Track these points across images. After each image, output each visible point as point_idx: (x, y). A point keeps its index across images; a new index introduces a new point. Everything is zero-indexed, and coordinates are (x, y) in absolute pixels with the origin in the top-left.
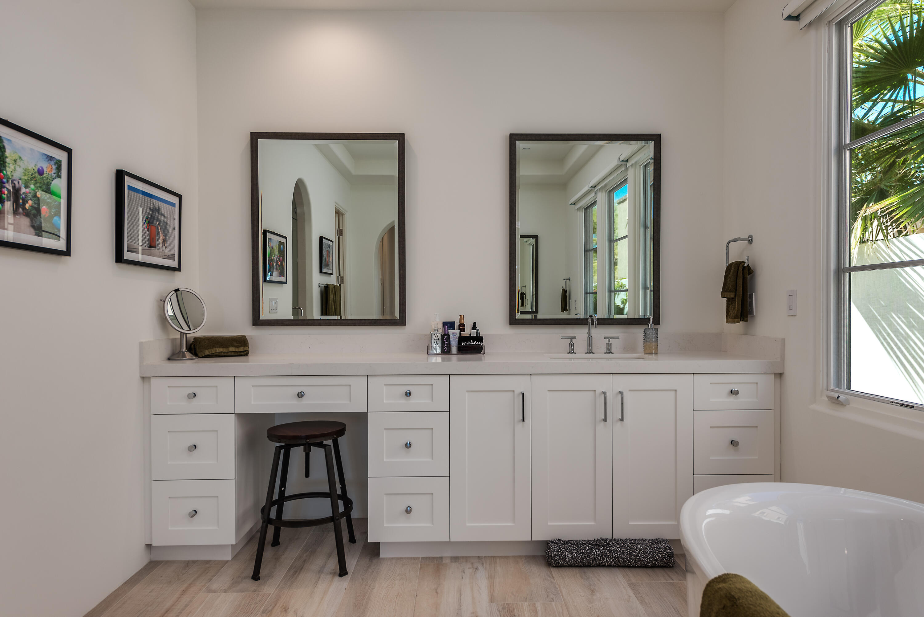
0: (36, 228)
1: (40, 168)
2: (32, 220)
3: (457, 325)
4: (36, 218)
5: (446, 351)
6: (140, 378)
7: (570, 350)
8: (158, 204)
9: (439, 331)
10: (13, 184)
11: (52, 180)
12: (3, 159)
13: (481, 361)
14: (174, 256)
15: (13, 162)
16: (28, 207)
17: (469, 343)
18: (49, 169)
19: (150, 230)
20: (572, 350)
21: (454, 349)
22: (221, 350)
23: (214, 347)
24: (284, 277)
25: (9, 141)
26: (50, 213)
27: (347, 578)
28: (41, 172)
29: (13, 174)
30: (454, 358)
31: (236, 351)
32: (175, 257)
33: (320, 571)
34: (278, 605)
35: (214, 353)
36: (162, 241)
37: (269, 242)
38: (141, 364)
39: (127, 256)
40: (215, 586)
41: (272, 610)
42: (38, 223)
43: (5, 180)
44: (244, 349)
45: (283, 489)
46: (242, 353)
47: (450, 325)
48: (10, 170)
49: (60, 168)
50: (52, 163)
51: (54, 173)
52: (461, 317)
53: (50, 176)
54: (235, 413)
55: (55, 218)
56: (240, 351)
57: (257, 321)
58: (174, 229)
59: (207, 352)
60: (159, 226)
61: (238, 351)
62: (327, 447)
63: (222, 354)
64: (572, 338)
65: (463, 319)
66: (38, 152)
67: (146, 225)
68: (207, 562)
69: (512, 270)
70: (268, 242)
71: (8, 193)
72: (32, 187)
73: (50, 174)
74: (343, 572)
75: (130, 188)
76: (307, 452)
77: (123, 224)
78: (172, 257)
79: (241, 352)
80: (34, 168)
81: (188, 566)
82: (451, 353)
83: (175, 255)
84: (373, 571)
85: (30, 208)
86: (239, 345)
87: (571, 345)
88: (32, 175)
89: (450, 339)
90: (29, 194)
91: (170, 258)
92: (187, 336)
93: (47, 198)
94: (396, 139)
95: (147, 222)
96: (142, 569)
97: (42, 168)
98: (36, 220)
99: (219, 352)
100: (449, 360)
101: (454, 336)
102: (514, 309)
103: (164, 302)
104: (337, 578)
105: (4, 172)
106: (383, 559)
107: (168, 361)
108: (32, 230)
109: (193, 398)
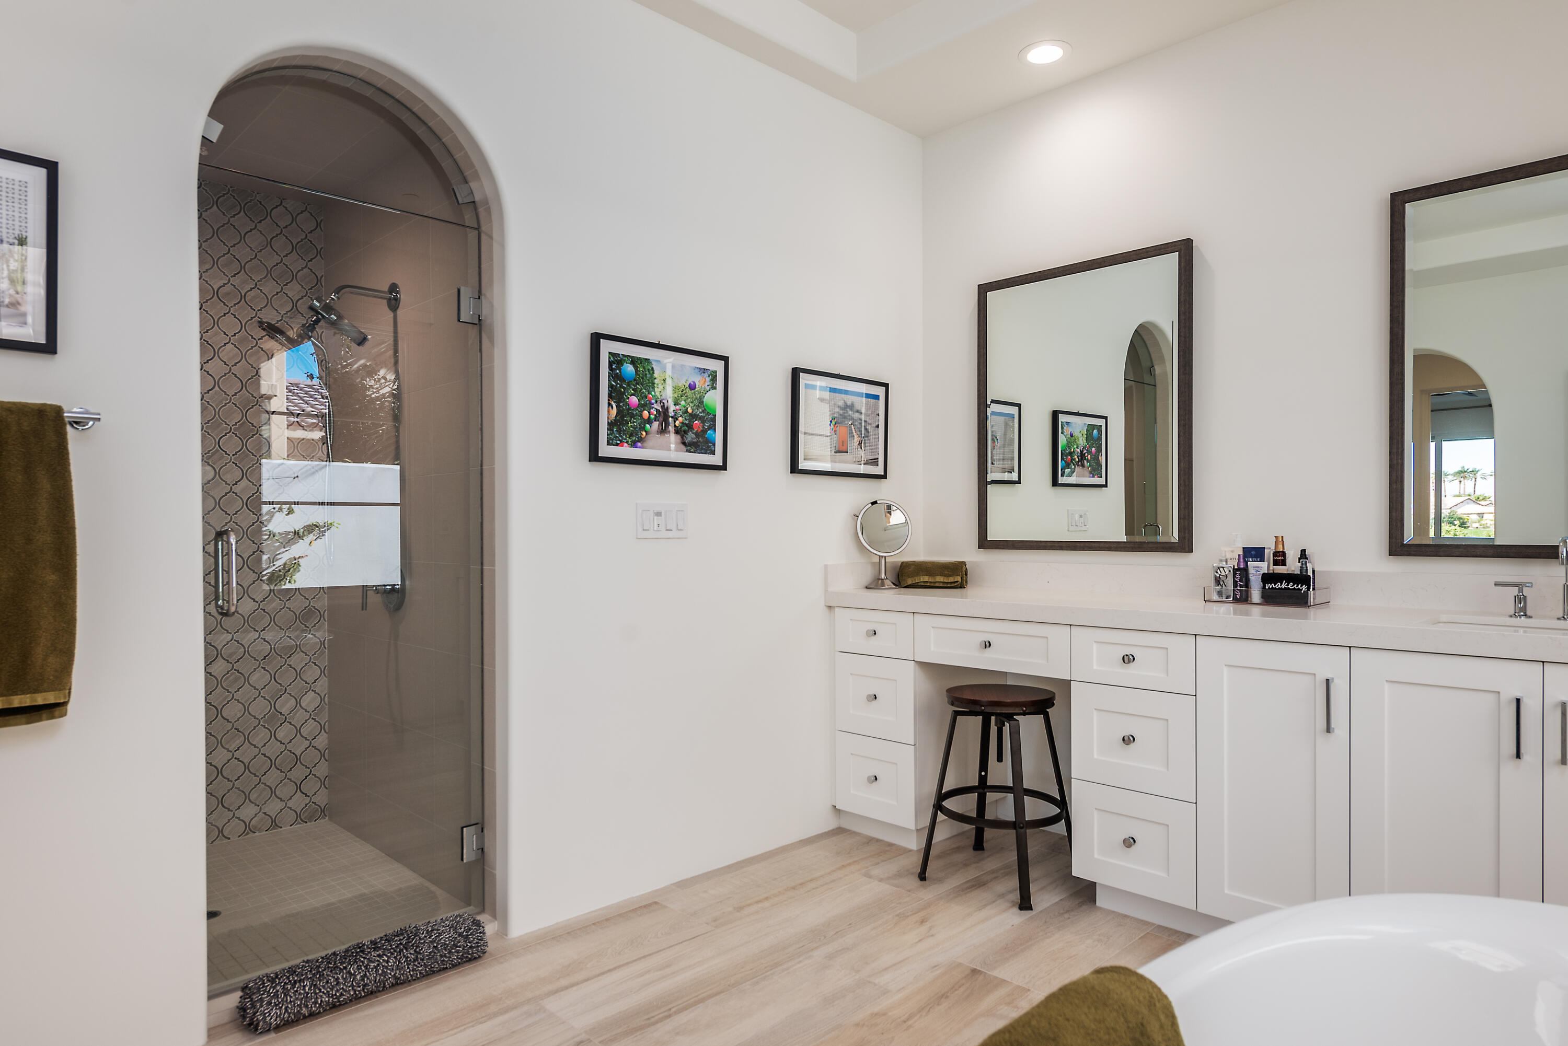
0: (687, 444)
1: (692, 383)
2: (682, 437)
3: (1269, 554)
4: (688, 434)
5: (1238, 597)
6: (825, 607)
7: (1517, 611)
8: (849, 399)
9: (1228, 563)
10: (662, 404)
11: (706, 393)
12: (652, 381)
13: (1307, 619)
14: (876, 460)
15: (662, 382)
16: (679, 424)
17: (1278, 585)
18: (701, 382)
19: (837, 432)
20: (1521, 608)
21: (1256, 595)
22: (926, 579)
23: (918, 574)
24: (1101, 477)
25: (658, 361)
26: (703, 427)
27: (1028, 914)
28: (692, 387)
29: (661, 393)
30: (1256, 610)
31: (945, 581)
32: (878, 461)
33: (1002, 896)
34: (919, 913)
35: (918, 583)
36: (857, 444)
37: (1065, 428)
38: (826, 591)
39: (803, 465)
40: (877, 871)
41: (908, 916)
42: (690, 439)
43: (653, 401)
44: (954, 579)
45: (983, 774)
46: (953, 585)
47: (1256, 553)
48: (659, 390)
49: (715, 379)
50: (706, 375)
51: (708, 386)
52: (1279, 540)
53: (703, 389)
54: (914, 660)
55: (709, 432)
56: (949, 581)
57: (984, 543)
58: (878, 427)
59: (910, 582)
60: (852, 426)
61: (947, 581)
62: (1013, 722)
63: (929, 584)
64: (1520, 586)
65: (1281, 543)
66: (690, 367)
67: (832, 426)
68: (890, 845)
69: (1395, 450)
70: (1062, 428)
71: (657, 413)
72: (683, 403)
73: (703, 387)
74: (1025, 904)
75: (807, 386)
76: (999, 726)
77: (797, 429)
78: (874, 462)
79: (951, 583)
80: (685, 384)
81: (868, 843)
82: (1251, 601)
83: (878, 459)
84: (1069, 918)
85: (681, 424)
86: (950, 573)
87: (1521, 599)
88: (682, 392)
89: (1250, 578)
90: (679, 411)
91: (872, 462)
92: (887, 561)
93: (700, 412)
94: (1176, 250)
95: (833, 422)
96: (825, 833)
97: (694, 382)
98: (687, 436)
99: (924, 582)
100: (1247, 614)
101: (1258, 573)
102: (1399, 525)
103: (858, 517)
104: (1016, 910)
105: (653, 393)
106: (1100, 908)
107: (866, 590)
108: (683, 447)
109: (872, 636)
